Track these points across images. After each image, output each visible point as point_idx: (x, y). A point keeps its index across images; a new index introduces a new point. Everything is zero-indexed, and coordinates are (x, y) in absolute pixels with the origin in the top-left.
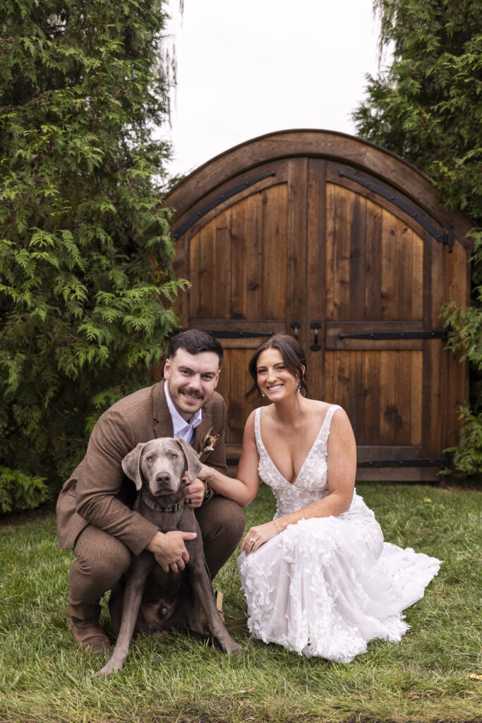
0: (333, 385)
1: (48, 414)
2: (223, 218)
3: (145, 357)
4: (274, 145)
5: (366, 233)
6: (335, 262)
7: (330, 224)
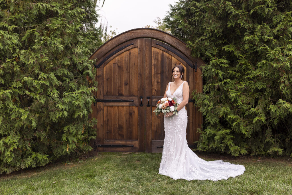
0: (155, 119)
1: (50, 133)
2: (115, 60)
3: (80, 114)
4: (133, 34)
5: (166, 65)
6: (155, 75)
7: (153, 62)
